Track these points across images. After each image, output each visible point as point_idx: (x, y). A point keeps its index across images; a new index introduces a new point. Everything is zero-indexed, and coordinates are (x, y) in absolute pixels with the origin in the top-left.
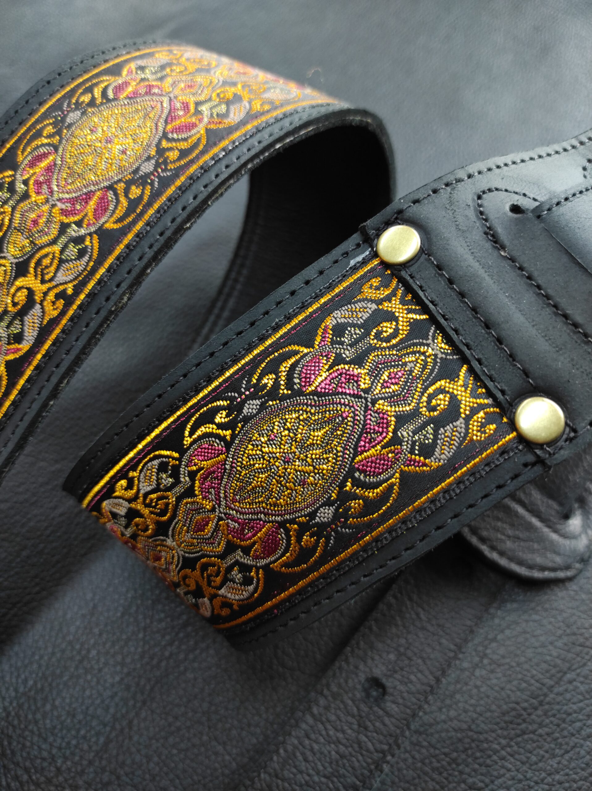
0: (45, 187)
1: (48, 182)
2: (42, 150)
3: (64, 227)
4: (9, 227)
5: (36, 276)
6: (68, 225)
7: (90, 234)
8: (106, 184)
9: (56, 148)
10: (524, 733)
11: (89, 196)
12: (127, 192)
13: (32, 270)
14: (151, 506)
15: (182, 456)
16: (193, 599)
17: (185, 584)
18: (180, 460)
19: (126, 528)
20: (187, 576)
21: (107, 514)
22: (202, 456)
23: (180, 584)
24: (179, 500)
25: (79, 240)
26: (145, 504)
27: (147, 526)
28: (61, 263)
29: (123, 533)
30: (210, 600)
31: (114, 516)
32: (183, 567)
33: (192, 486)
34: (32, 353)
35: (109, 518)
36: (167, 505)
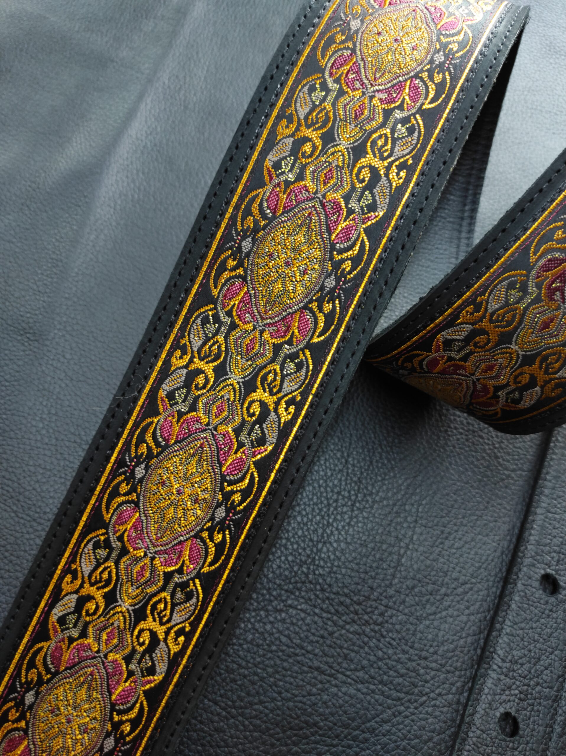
0: (357, 82)
1: (359, 78)
2: (340, 54)
3: (388, 113)
4: (335, 120)
5: (375, 155)
6: (393, 109)
7: (414, 115)
8: (412, 74)
9: (353, 51)
11: (400, 85)
12: (432, 79)
13: (370, 151)
14: (497, 321)
15: (529, 272)
16: (517, 395)
17: (515, 382)
18: (527, 276)
19: (459, 351)
20: (521, 374)
21: (438, 346)
22: (546, 268)
23: (507, 385)
24: (526, 309)
25: (405, 121)
26: (491, 321)
27: (489, 341)
28: (394, 141)
29: (450, 359)
30: (542, 387)
31: (448, 343)
32: (521, 366)
33: (539, 294)
34: (388, 217)
35: (438, 350)
36: (514, 316)
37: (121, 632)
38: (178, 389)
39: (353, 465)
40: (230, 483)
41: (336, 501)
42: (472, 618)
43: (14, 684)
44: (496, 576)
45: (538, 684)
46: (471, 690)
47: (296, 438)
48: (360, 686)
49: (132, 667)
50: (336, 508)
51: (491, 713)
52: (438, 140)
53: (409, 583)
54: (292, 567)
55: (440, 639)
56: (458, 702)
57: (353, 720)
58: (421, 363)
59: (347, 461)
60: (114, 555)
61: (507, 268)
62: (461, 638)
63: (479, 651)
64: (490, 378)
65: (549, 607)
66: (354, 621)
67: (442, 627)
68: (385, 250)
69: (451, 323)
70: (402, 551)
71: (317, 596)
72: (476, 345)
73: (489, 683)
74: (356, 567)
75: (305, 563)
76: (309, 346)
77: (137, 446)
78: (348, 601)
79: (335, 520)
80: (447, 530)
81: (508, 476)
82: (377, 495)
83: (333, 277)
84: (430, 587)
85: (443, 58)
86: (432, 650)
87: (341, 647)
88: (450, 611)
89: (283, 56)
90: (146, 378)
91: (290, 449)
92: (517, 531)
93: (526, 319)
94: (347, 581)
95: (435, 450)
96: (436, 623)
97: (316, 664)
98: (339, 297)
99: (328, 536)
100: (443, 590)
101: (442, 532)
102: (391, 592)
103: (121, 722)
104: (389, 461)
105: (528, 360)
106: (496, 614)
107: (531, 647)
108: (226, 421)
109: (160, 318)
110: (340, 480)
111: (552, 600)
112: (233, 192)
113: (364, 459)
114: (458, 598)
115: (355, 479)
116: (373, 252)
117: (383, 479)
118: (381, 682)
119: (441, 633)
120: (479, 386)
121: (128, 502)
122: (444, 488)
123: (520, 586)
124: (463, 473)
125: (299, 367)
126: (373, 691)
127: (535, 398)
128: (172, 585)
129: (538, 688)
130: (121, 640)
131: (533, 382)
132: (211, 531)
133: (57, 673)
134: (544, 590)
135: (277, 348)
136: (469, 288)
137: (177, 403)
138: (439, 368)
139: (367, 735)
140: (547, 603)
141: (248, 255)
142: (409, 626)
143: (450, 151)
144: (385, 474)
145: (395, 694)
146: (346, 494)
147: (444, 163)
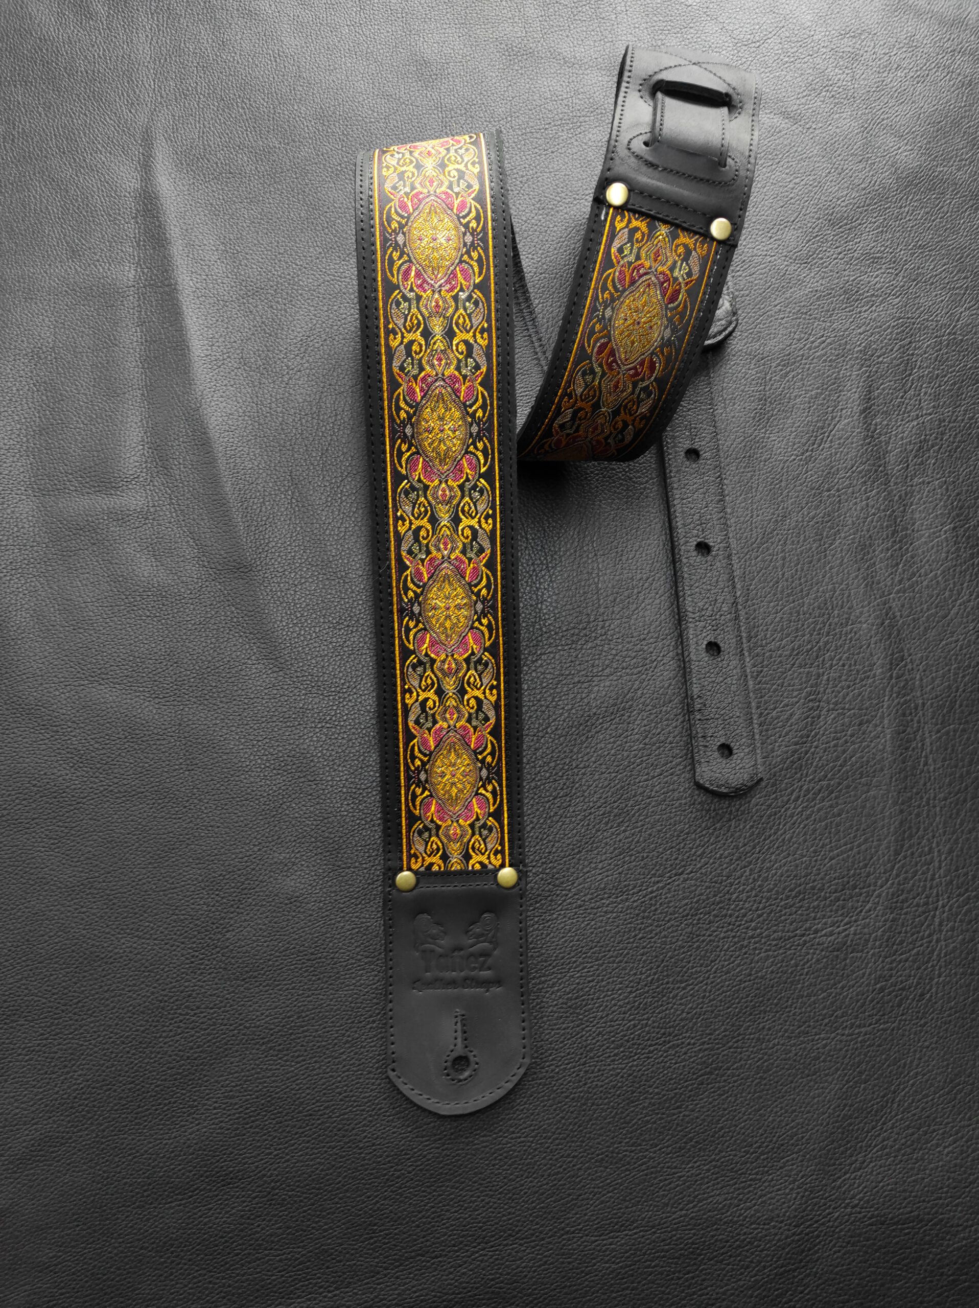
0: (425, 285)
1: (425, 281)
2: (403, 268)
3: (456, 298)
4: (424, 319)
5: (462, 332)
6: (457, 294)
7: (473, 291)
8: (457, 261)
9: (410, 261)
10: (769, 419)
11: (454, 273)
12: (471, 258)
13: (457, 331)
14: (586, 398)
15: (591, 360)
16: (620, 436)
17: (615, 429)
18: (591, 363)
19: (571, 428)
20: (616, 423)
21: (556, 431)
22: (600, 352)
23: (611, 433)
24: (600, 383)
25: (469, 298)
26: (582, 400)
27: (587, 413)
28: (469, 316)
29: (568, 435)
30: (633, 425)
31: (562, 426)
32: (614, 418)
33: (603, 371)
34: (489, 369)
35: (557, 433)
36: (595, 391)
37: (456, 708)
38: (412, 545)
39: (533, 539)
40: (476, 586)
41: (534, 570)
42: (663, 598)
43: (408, 774)
44: (666, 562)
45: (721, 615)
46: (682, 643)
47: (501, 537)
48: (611, 678)
49: (474, 724)
50: (537, 576)
51: (700, 648)
52: (496, 301)
53: (611, 598)
54: (528, 630)
55: (648, 622)
56: (678, 654)
57: (617, 699)
58: (550, 446)
59: (527, 539)
60: (428, 666)
61: (576, 363)
62: (661, 614)
63: (677, 617)
64: (598, 435)
65: (709, 563)
66: (587, 641)
67: (646, 614)
68: (498, 391)
69: (558, 413)
70: (596, 580)
71: (555, 639)
72: (580, 419)
73: (691, 631)
74: (570, 607)
75: (536, 622)
76: (481, 476)
77: (406, 594)
78: (577, 631)
79: (540, 584)
80: (620, 549)
81: (645, 488)
82: (560, 551)
83: (474, 425)
84: (626, 594)
85: (471, 238)
86: (646, 632)
87: (587, 661)
88: (647, 601)
89: (365, 287)
90: (389, 549)
91: (501, 546)
92: (667, 524)
93: (604, 390)
94: (569, 619)
95: (585, 497)
96: (641, 614)
97: (576, 680)
98: (484, 435)
99: (542, 597)
100: (636, 591)
101: (617, 552)
102: (602, 610)
103: (485, 758)
104: (556, 523)
105: (616, 413)
106: (677, 587)
107: (708, 595)
108: (453, 550)
109: (376, 506)
110: (529, 554)
111: (709, 558)
112: (382, 399)
113: (538, 531)
114: (647, 591)
115: (539, 548)
116: (491, 396)
117: (559, 538)
118: (623, 668)
119: (647, 619)
120: (594, 443)
121: (419, 631)
122: (604, 521)
123: (685, 561)
124: (612, 503)
125: (481, 492)
126: (621, 676)
127: (632, 433)
128: (472, 665)
129: (723, 618)
130: (459, 712)
131: (626, 425)
132: (479, 620)
133: (431, 753)
134: (703, 555)
135: (461, 487)
136: (559, 387)
137: (416, 555)
138: (564, 443)
139: (630, 703)
140: (707, 562)
141: (413, 436)
142: (624, 625)
143: (508, 305)
144: (558, 533)
145: (636, 671)
146: (539, 562)
147: (508, 315)
